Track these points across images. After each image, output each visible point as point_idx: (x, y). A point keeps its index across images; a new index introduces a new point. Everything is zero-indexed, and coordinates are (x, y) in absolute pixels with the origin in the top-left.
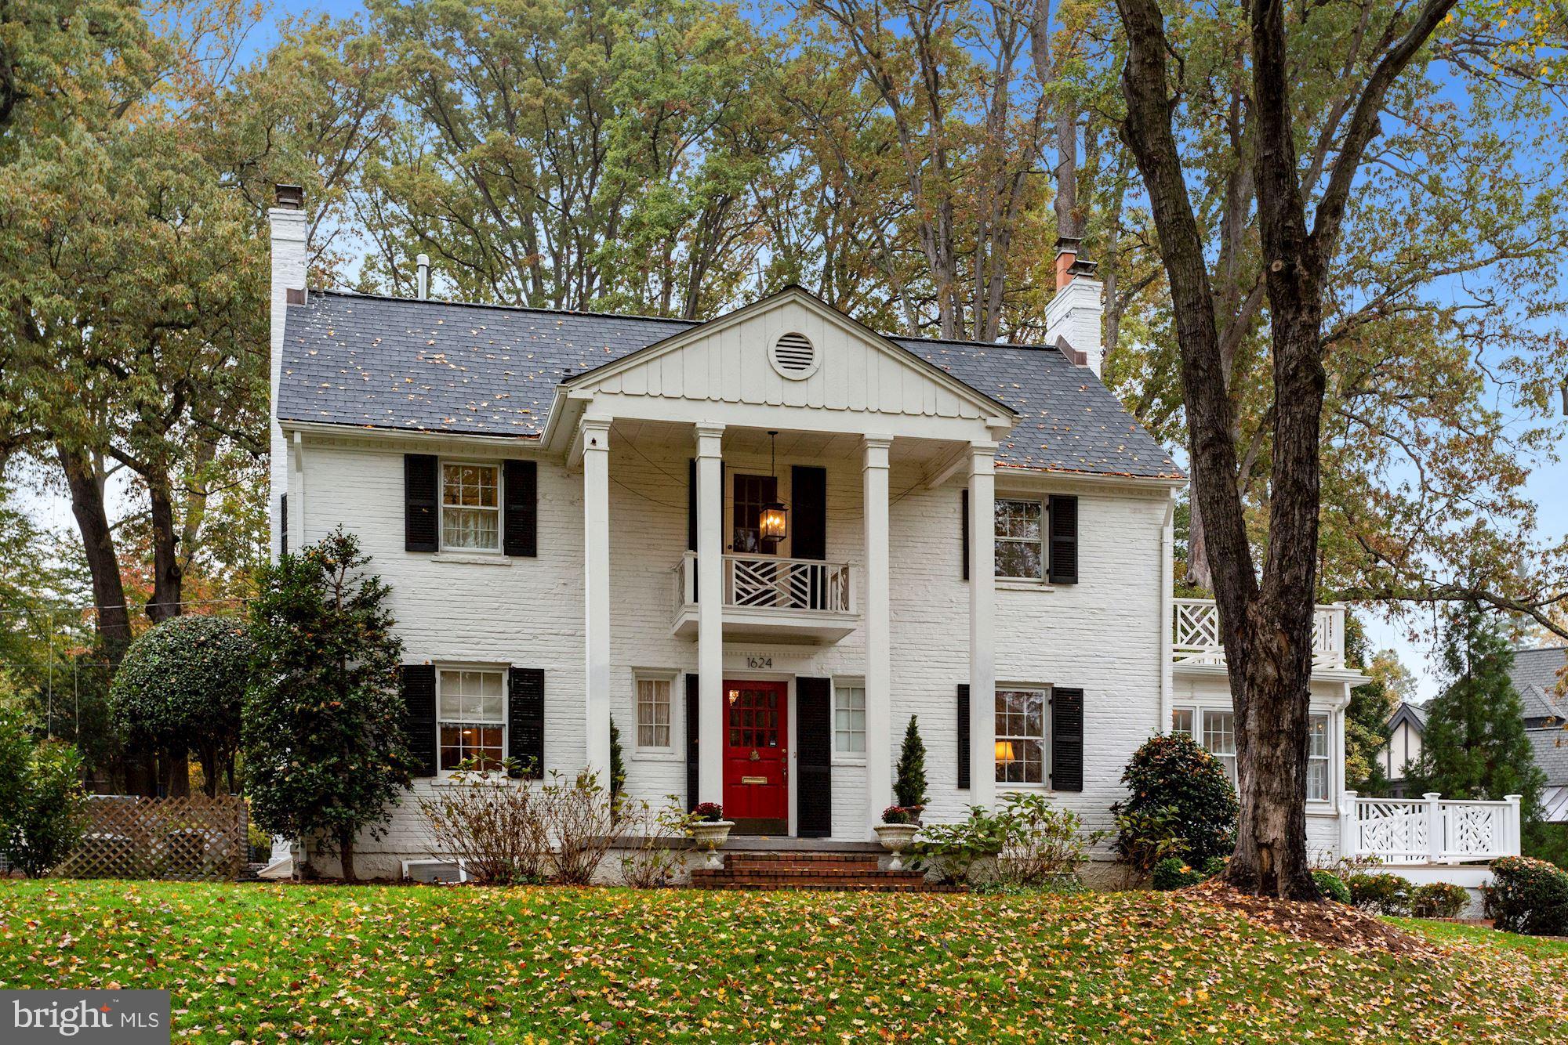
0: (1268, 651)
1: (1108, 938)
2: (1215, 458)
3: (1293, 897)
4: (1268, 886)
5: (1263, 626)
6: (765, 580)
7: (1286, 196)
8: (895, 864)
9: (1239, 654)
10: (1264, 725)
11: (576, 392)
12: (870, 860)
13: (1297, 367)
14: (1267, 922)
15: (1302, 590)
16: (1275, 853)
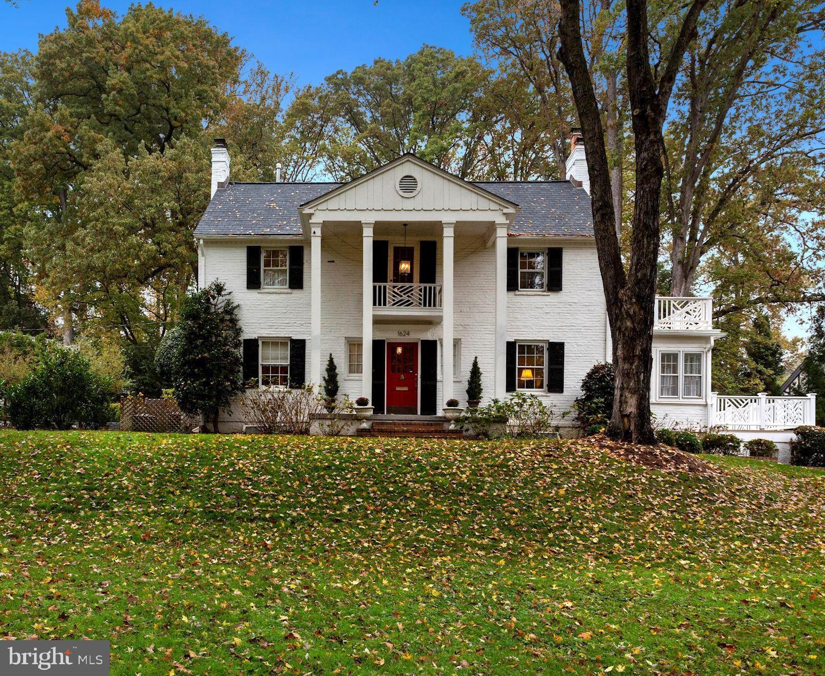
0: (628, 313)
1: (524, 462)
2: (603, 216)
3: (640, 443)
4: (627, 437)
5: (626, 301)
6: (402, 294)
7: (642, 75)
8: (452, 427)
9: (614, 316)
10: (625, 353)
11: (307, 211)
12: (440, 425)
13: (646, 163)
14: (620, 455)
15: (648, 282)
16: (631, 420)
